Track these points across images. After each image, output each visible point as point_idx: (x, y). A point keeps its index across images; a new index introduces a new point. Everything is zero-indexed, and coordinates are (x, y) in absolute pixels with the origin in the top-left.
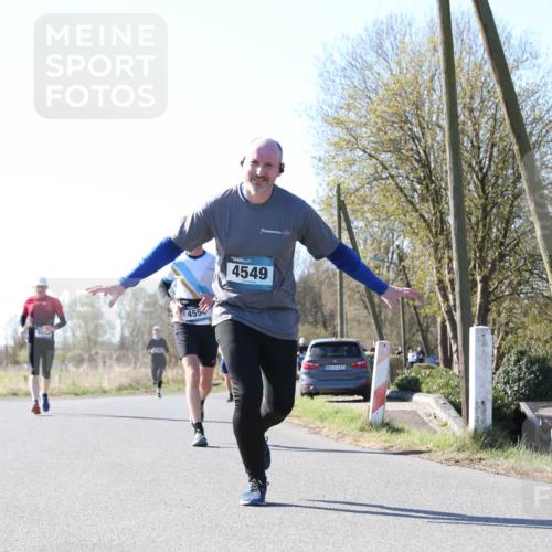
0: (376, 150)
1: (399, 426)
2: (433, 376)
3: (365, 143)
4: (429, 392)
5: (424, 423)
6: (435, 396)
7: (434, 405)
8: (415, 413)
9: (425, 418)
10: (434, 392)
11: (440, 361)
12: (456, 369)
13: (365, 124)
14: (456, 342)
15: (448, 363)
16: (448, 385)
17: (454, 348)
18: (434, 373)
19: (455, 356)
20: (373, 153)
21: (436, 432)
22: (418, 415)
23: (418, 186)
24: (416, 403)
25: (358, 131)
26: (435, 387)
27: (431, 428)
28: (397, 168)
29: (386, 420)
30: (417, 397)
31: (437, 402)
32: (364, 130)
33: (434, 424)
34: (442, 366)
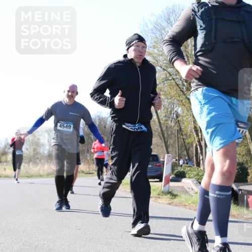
1: (175, 193)
3: (162, 64)
4: (189, 178)
5: (187, 192)
6: (192, 179)
7: (192, 184)
8: (183, 187)
9: (188, 190)
10: (192, 178)
11: (195, 164)
12: (202, 168)
13: (162, 55)
14: (202, 155)
15: (198, 165)
16: (198, 175)
17: (201, 158)
18: (192, 169)
19: (201, 162)
20: (165, 68)
21: (192, 196)
22: (184, 188)
23: (185, 84)
24: (184, 183)
25: (158, 58)
26: (192, 176)
27: (190, 194)
28: (176, 75)
29: (170, 190)
30: (184, 180)
31: (193, 182)
32: (161, 57)
33: (191, 192)
34: (195, 166)
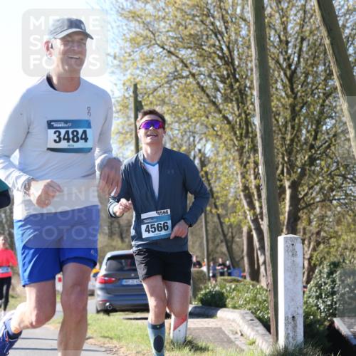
0: (176, 47)
1: (202, 344)
2: (240, 290)
3: (164, 39)
4: (234, 308)
5: (230, 342)
6: (242, 311)
7: (240, 321)
8: (219, 331)
9: (232, 337)
10: (240, 307)
11: (247, 274)
12: (264, 282)
13: (164, 18)
14: (263, 253)
15: (255, 276)
16: (255, 299)
17: (261, 259)
18: (240, 286)
19: (262, 269)
20: (172, 49)
21: (243, 350)
22: (223, 333)
23: (221, 85)
24: (222, 319)
25: (156, 26)
26: (241, 302)
27: (237, 347)
28: (198, 66)
29: (189, 339)
30: (221, 313)
31: (244, 318)
32: (162, 24)
33: (240, 342)
34: (248, 279)
